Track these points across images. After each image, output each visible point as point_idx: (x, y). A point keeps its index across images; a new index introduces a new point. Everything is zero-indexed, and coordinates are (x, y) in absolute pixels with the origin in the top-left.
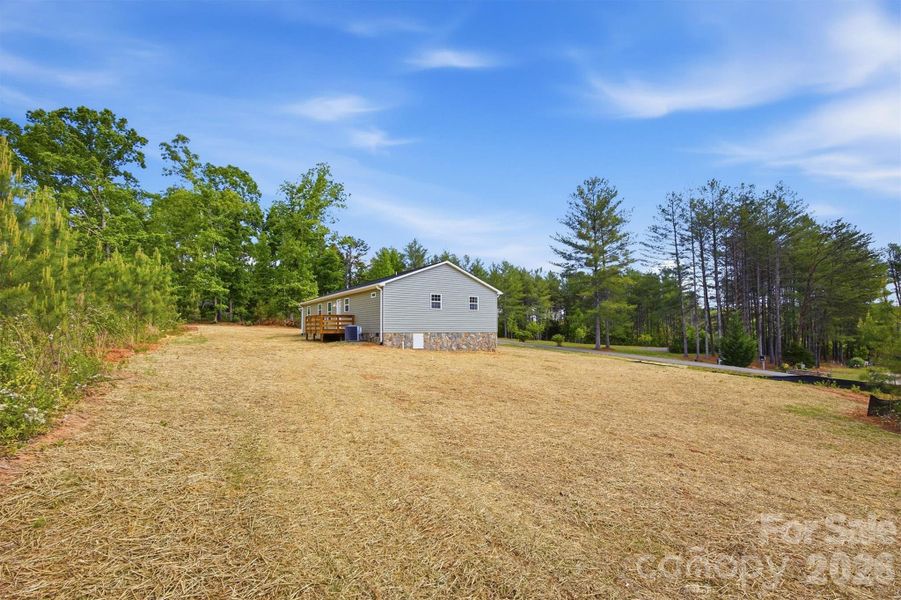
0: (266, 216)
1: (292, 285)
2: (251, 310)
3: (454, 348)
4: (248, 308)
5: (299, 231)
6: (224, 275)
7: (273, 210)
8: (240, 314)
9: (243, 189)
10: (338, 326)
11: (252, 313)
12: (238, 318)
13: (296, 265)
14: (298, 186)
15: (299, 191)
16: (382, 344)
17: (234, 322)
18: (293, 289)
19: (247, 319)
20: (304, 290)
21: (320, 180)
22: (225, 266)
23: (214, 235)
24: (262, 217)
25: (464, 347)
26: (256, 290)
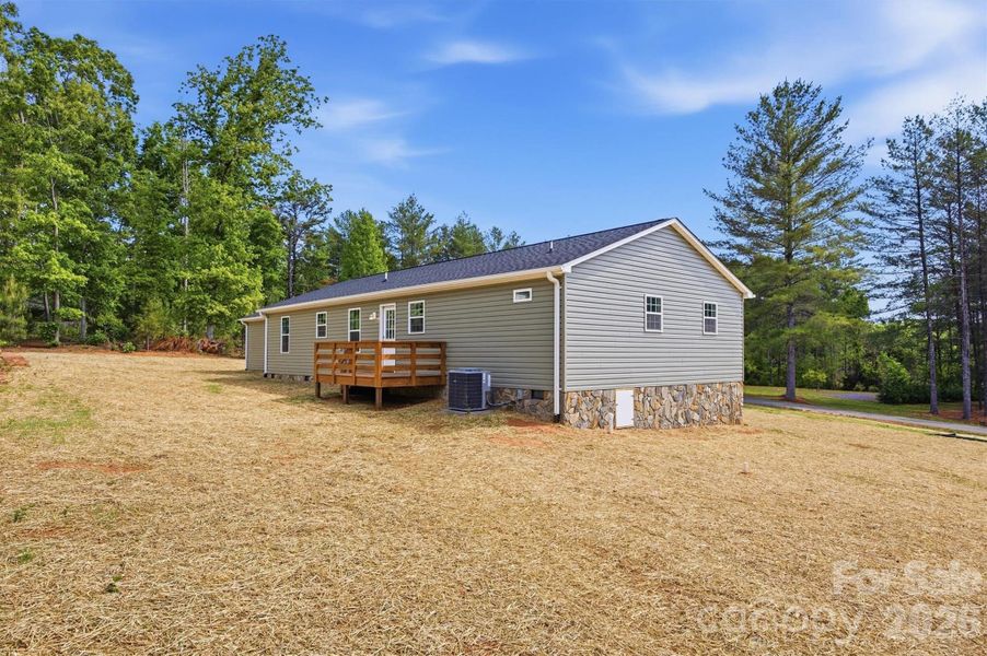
0: (141, 143)
1: (214, 271)
2: (130, 320)
3: (681, 420)
4: (122, 315)
5: (228, 164)
6: (76, 249)
7: (155, 131)
8: (108, 328)
9: (101, 86)
10: (414, 368)
11: (132, 326)
12: (103, 336)
13: (219, 234)
14: (220, 78)
15: (225, 87)
16: (558, 419)
17: (96, 344)
18: (214, 281)
19: (122, 337)
20: (236, 282)
21: (266, 68)
22: (77, 231)
23: (60, 164)
24: (135, 143)
25: (696, 417)
26: (137, 279)
